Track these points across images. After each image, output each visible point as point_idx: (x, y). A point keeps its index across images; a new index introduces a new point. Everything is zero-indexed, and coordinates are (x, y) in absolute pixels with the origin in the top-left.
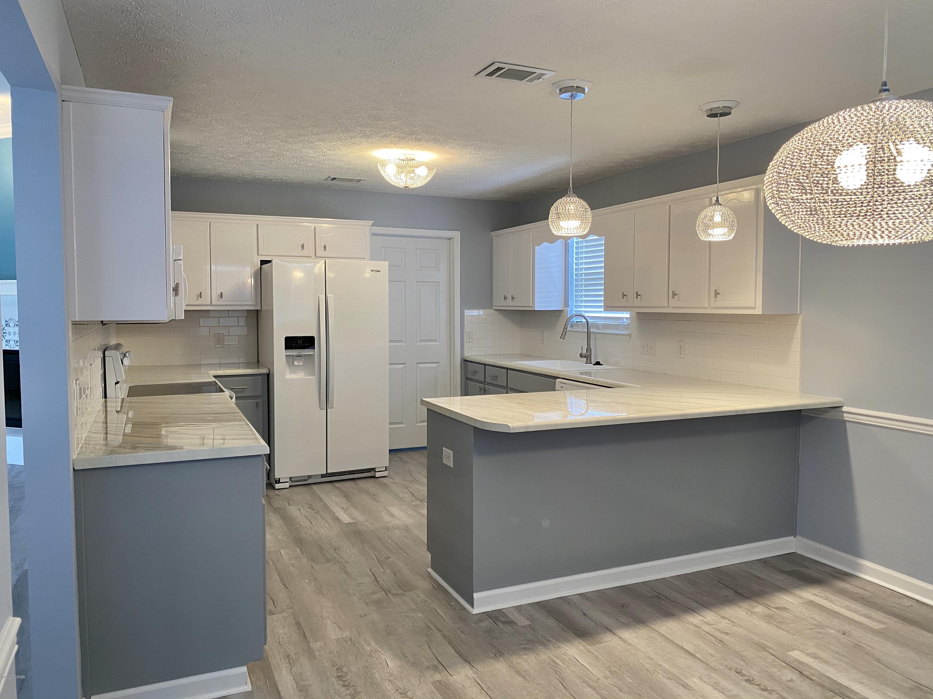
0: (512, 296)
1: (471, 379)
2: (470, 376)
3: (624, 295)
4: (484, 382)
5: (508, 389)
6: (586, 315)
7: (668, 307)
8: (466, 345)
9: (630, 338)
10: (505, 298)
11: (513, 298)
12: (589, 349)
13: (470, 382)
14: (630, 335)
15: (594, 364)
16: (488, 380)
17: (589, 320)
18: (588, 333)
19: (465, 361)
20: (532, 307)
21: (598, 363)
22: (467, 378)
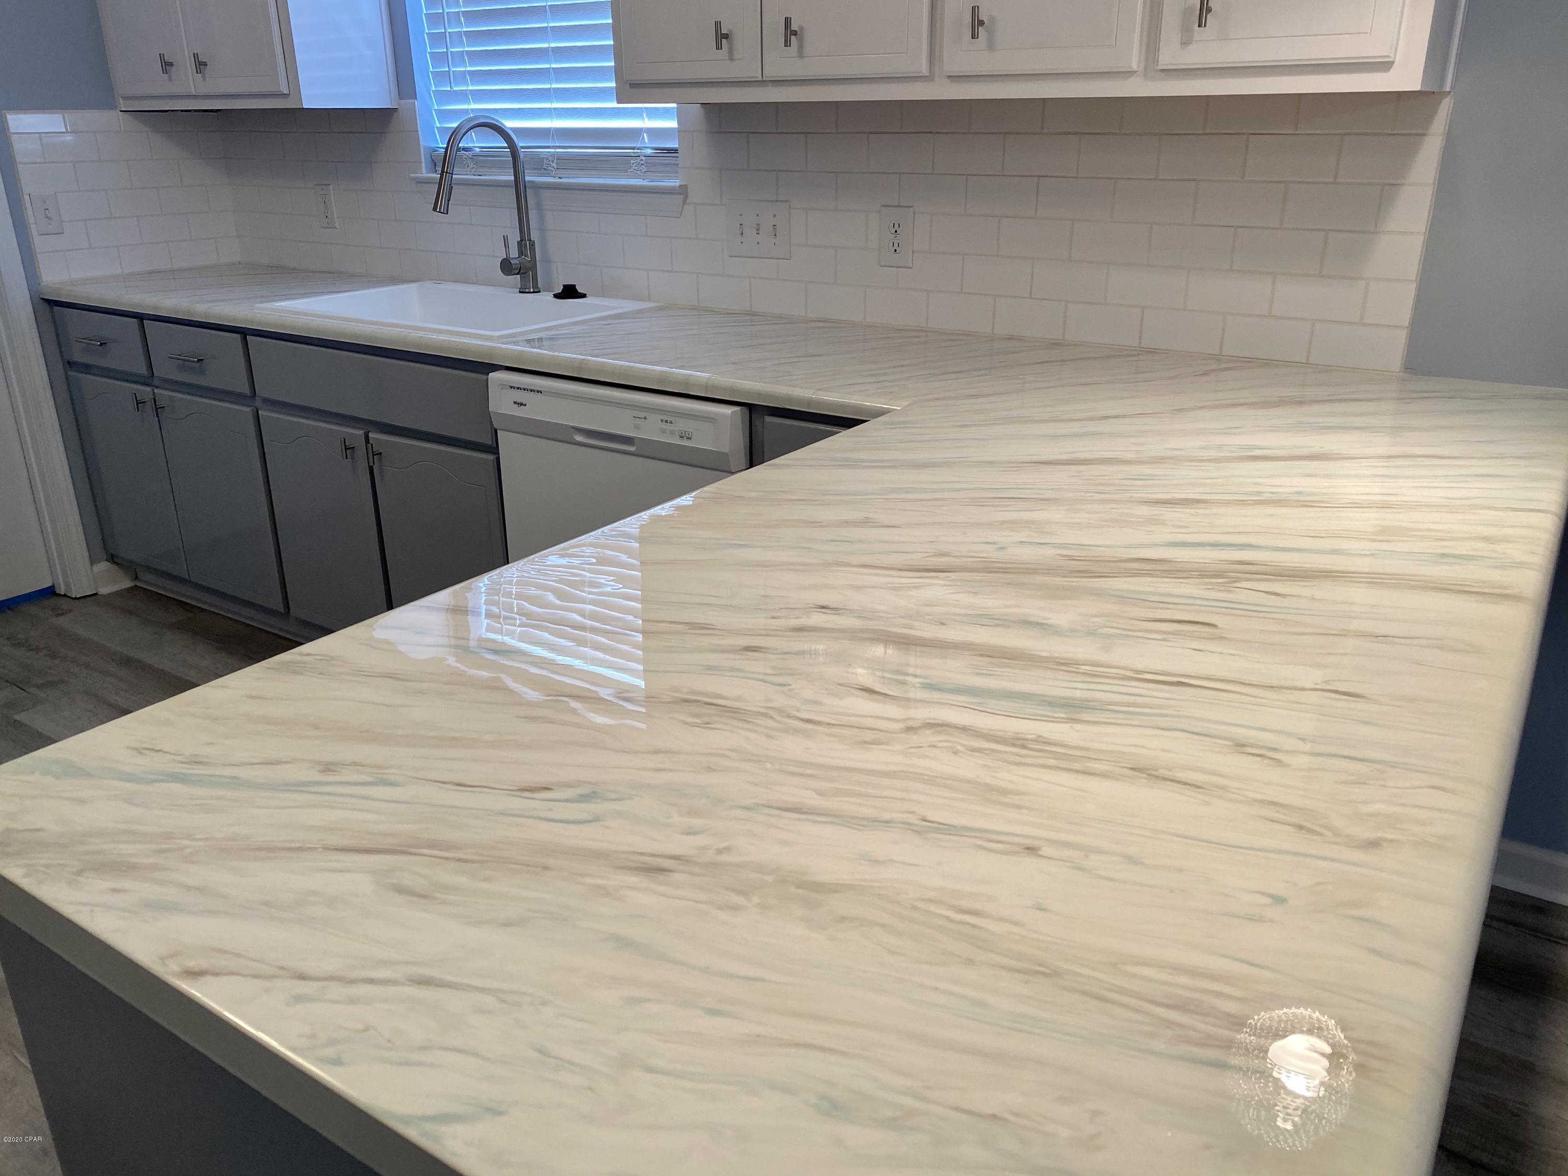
0: (196, 56)
1: (86, 368)
2: (78, 356)
3: (722, 37)
4: (148, 379)
5: (258, 403)
6: (509, 124)
7: (929, 78)
8: (39, 243)
9: (684, 202)
10: (167, 65)
11: (200, 65)
12: (526, 244)
13: (87, 379)
14: (683, 191)
15: (557, 296)
16: (163, 370)
17: (520, 143)
18: (519, 187)
19: (53, 303)
20: (287, 96)
21: (570, 292)
22: (70, 364)
